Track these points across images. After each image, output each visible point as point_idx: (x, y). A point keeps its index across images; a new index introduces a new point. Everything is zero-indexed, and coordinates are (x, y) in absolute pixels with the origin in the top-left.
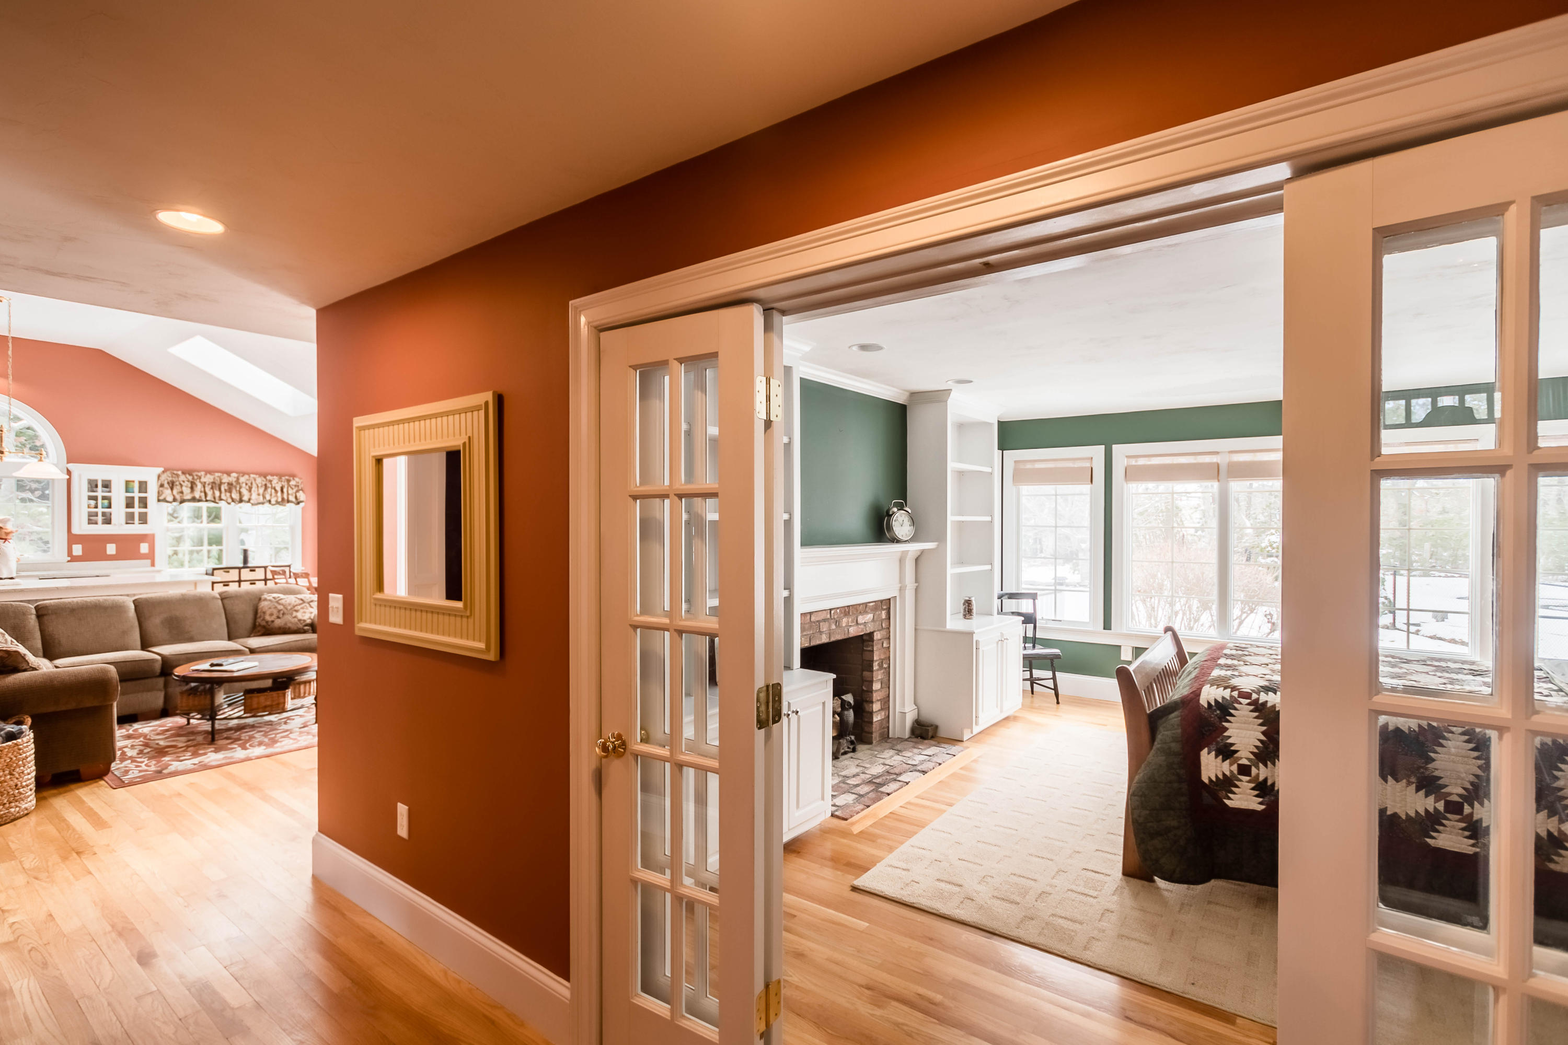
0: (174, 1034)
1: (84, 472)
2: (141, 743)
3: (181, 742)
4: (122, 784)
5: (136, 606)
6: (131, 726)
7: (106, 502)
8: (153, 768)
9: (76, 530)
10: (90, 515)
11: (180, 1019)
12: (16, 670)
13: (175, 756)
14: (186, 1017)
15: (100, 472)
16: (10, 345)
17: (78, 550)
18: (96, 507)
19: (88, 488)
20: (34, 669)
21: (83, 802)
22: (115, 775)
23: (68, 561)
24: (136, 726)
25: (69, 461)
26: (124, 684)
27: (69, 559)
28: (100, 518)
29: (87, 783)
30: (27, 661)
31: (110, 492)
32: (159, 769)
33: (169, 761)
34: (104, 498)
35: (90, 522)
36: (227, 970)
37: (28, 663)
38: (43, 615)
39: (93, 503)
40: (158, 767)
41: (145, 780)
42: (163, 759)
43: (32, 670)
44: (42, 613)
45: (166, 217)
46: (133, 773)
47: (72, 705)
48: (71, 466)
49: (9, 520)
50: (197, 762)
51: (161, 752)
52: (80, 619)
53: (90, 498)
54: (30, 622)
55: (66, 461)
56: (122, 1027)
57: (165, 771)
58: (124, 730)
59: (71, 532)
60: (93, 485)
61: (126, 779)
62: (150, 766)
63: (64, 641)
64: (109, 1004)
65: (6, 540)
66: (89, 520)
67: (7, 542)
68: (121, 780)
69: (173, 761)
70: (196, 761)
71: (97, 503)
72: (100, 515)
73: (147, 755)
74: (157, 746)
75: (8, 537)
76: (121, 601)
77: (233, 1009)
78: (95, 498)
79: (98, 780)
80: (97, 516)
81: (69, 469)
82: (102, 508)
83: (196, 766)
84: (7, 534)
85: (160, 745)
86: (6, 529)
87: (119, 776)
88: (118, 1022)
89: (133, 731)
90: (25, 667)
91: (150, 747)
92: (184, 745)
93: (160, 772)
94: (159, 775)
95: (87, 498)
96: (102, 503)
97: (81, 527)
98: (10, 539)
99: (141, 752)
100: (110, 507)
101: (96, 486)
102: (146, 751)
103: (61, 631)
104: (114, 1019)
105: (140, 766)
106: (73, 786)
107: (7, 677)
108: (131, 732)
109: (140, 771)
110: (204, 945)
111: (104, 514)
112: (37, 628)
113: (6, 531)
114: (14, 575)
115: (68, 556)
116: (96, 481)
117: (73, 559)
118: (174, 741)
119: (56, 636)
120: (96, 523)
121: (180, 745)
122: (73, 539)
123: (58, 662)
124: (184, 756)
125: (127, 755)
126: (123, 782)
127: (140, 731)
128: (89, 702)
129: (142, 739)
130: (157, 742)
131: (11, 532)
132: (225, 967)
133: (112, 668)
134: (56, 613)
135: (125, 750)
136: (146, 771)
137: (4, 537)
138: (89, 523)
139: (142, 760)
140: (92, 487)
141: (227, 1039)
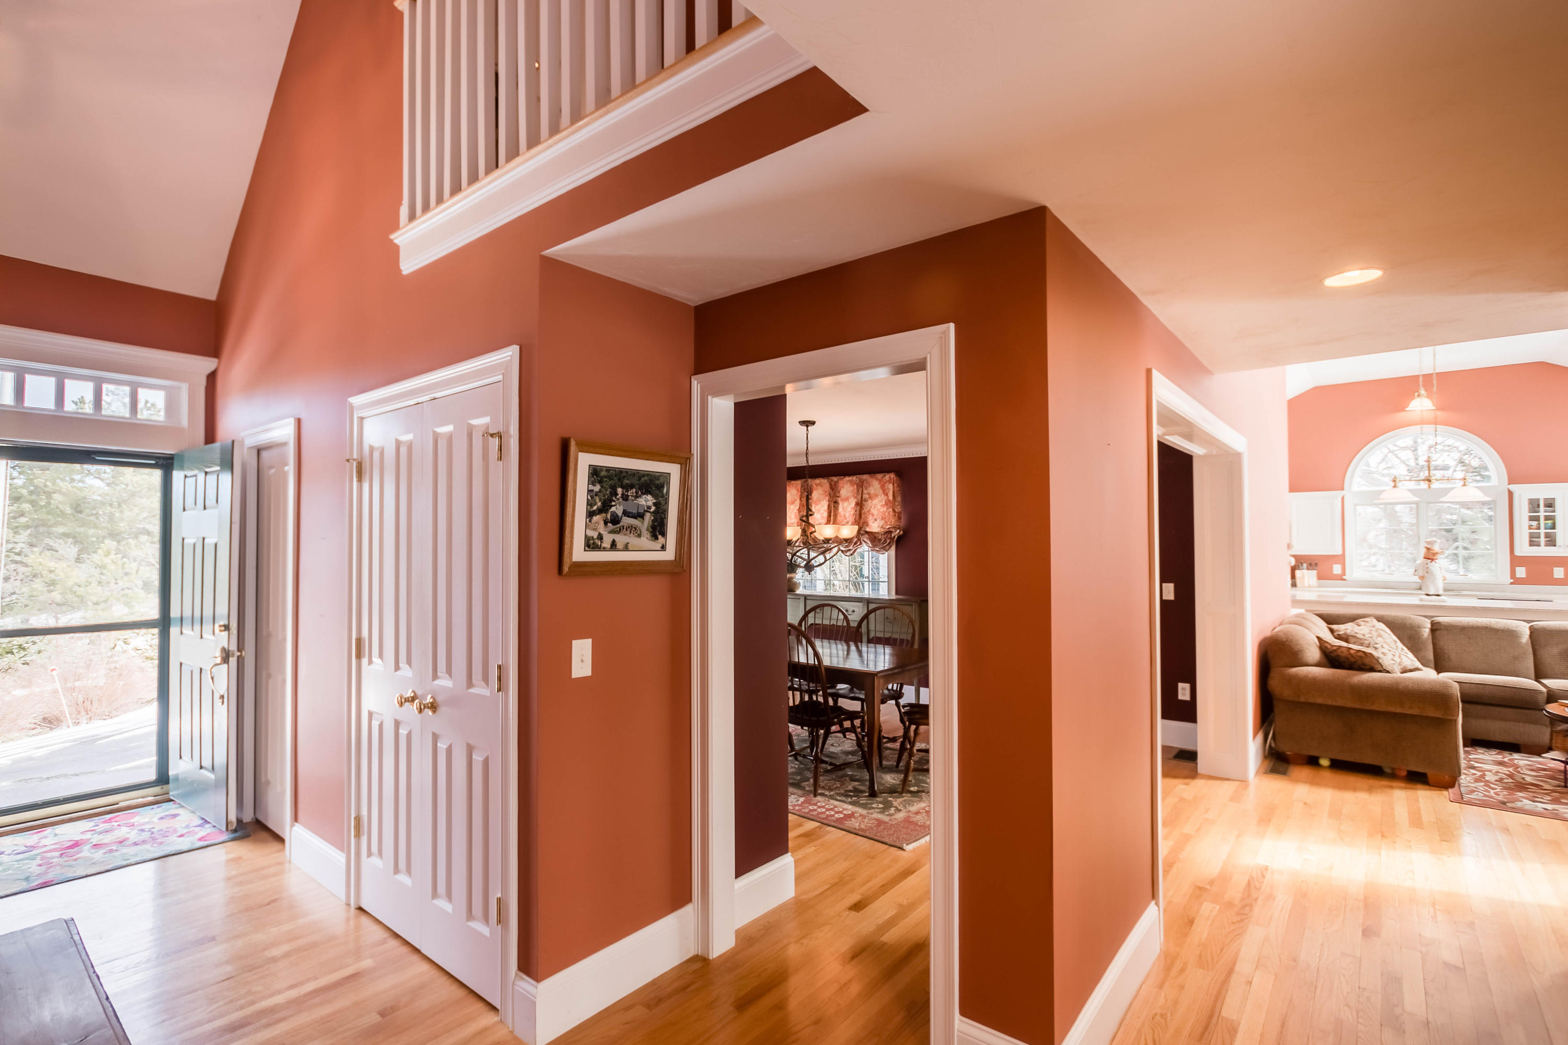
0: (1347, 993)
1: (1525, 493)
2: (1508, 773)
3: (1550, 784)
4: (1460, 800)
5: (1531, 633)
6: (1511, 754)
7: (1550, 522)
8: (1500, 798)
9: (1518, 552)
10: (1532, 536)
11: (1359, 988)
12: (1372, 670)
13: (1532, 794)
14: (1365, 989)
15: (1541, 491)
16: (1435, 382)
17: (1521, 572)
18: (1539, 528)
19: (1529, 508)
20: (1388, 672)
21: (1418, 801)
22: (1460, 791)
23: (1511, 583)
24: (1516, 756)
25: (1511, 482)
26: (1467, 705)
27: (1512, 581)
28: (1543, 540)
29: (1432, 788)
30: (1380, 664)
31: (1554, 511)
32: (1505, 800)
33: (1521, 797)
34: (1547, 518)
35: (1532, 543)
36: (1424, 982)
37: (1382, 666)
38: (1437, 630)
39: (1534, 523)
40: (1505, 798)
41: (1483, 804)
42: (1517, 793)
43: (1386, 673)
44: (1435, 628)
45: (1331, 282)
46: (1477, 794)
47: (1415, 711)
48: (1513, 487)
49: (1435, 542)
50: (1550, 809)
51: (1522, 786)
52: (1470, 638)
53: (1532, 519)
54: (1423, 635)
55: (1507, 483)
56: (1319, 963)
57: (1509, 805)
58: (1501, 756)
59: (1514, 554)
60: (1534, 505)
61: (1467, 797)
62: (1498, 795)
63: (1453, 656)
64: (1322, 944)
65: (1432, 560)
66: (1530, 541)
67: (1433, 562)
68: (1462, 796)
69: (1526, 798)
70: (1549, 807)
71: (1539, 524)
72: (1542, 536)
73: (1504, 785)
74: (1521, 780)
75: (1435, 558)
76: (1514, 625)
77: (1404, 1010)
78: (1537, 519)
79: (1443, 789)
80: (1539, 538)
81: (1510, 490)
82: (1546, 529)
83: (1545, 811)
84: (1435, 554)
85: (1525, 780)
86: (1433, 550)
87: (1462, 792)
88: (1318, 958)
89: (1509, 760)
90: (1380, 668)
91: (1513, 779)
92: (1552, 788)
93: (1504, 803)
94: (1502, 805)
95: (1527, 519)
96: (1545, 524)
97: (1523, 549)
98: (1437, 559)
99: (1501, 780)
100: (1553, 527)
101: (1539, 506)
102: (1506, 781)
103: (1450, 646)
104: (1318, 955)
105: (1489, 792)
106: (1419, 786)
107: (1364, 674)
108: (1506, 760)
109: (1485, 796)
110: (1421, 953)
111: (1547, 535)
112: (1430, 641)
113: (1432, 551)
114: (1441, 592)
115: (1511, 579)
116: (1538, 500)
117: (1516, 581)
118: (1542, 781)
119: (1446, 651)
120: (1539, 545)
121: (1546, 786)
122: (1515, 561)
123: (1442, 675)
124: (1542, 798)
125: (1484, 778)
126: (1462, 798)
127: (1516, 762)
128: (1432, 713)
129: (1511, 769)
130: (1524, 776)
131: (1437, 553)
132: (1424, 979)
133: (1457, 685)
134: (1447, 630)
135: (1487, 773)
136: (1492, 797)
137: (1431, 557)
138: (1531, 545)
139: (1496, 787)
140: (1533, 508)
141: (1381, 1025)
